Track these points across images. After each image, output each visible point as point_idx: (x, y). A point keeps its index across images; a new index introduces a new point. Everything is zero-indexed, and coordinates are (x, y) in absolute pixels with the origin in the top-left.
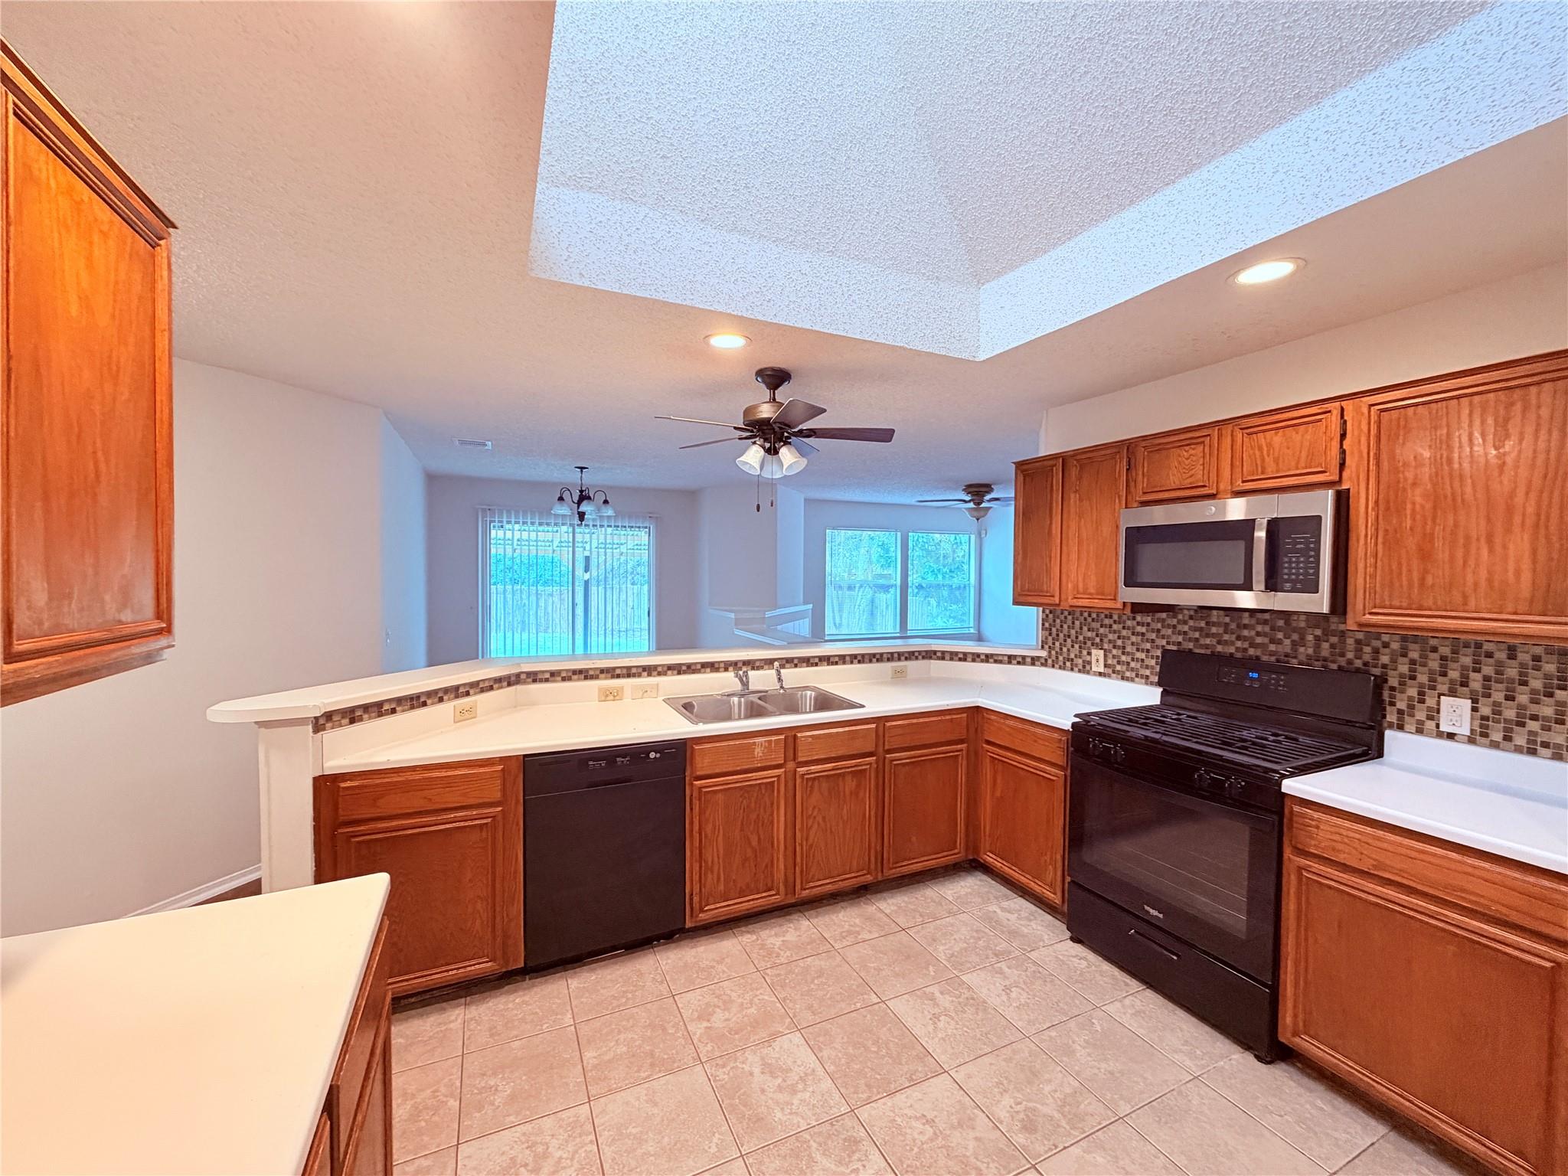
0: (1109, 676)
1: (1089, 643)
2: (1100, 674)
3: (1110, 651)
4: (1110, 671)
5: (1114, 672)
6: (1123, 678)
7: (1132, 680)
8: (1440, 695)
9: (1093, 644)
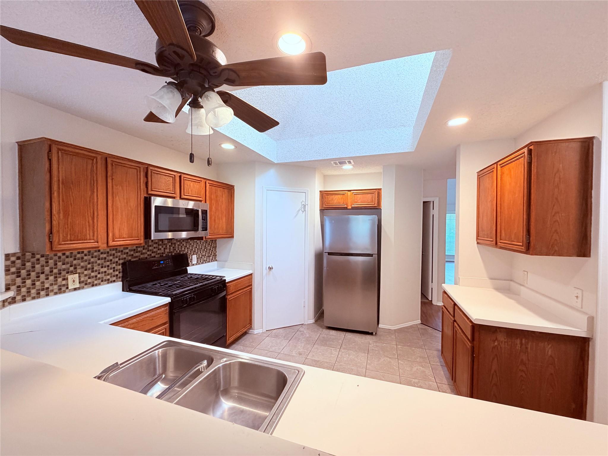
0: (83, 288)
1: (63, 273)
2: (75, 289)
3: (83, 273)
4: (83, 285)
5: (86, 284)
6: (93, 286)
7: (100, 284)
8: (192, 255)
9: (68, 273)
